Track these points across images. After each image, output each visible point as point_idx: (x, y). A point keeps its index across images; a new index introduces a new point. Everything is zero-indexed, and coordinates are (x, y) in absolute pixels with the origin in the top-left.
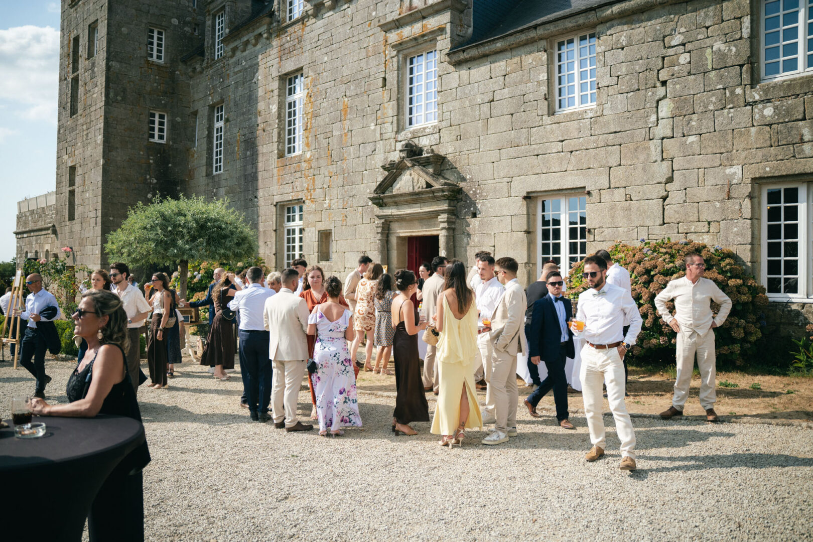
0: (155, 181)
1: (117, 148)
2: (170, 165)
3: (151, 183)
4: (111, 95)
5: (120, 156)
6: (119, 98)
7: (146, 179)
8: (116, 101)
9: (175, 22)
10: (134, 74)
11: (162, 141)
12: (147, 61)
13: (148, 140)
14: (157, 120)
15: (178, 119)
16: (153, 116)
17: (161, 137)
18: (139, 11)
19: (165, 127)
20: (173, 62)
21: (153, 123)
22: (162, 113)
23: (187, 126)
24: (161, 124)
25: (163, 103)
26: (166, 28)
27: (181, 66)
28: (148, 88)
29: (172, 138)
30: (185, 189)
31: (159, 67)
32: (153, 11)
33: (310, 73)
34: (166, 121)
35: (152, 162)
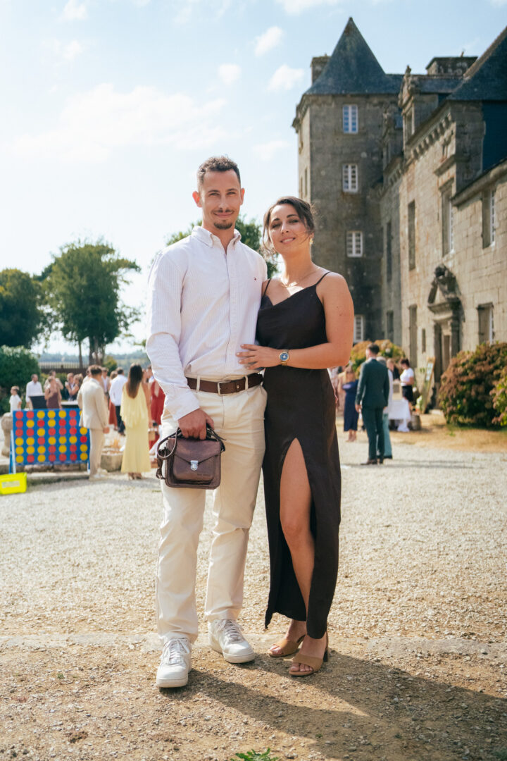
2: (365, 274)
9: (364, 155)
10: (332, 206)
11: (359, 255)
12: (343, 193)
13: (346, 256)
14: (354, 238)
15: (371, 236)
16: (351, 235)
17: (358, 252)
18: (334, 154)
19: (361, 243)
20: (364, 189)
21: (351, 241)
22: (358, 232)
23: (378, 240)
24: (358, 241)
25: (357, 224)
26: (357, 162)
27: (371, 191)
28: (344, 215)
29: (366, 252)
30: (379, 293)
31: (352, 196)
32: (346, 151)
33: (417, 205)
34: (361, 238)
35: (349, 273)
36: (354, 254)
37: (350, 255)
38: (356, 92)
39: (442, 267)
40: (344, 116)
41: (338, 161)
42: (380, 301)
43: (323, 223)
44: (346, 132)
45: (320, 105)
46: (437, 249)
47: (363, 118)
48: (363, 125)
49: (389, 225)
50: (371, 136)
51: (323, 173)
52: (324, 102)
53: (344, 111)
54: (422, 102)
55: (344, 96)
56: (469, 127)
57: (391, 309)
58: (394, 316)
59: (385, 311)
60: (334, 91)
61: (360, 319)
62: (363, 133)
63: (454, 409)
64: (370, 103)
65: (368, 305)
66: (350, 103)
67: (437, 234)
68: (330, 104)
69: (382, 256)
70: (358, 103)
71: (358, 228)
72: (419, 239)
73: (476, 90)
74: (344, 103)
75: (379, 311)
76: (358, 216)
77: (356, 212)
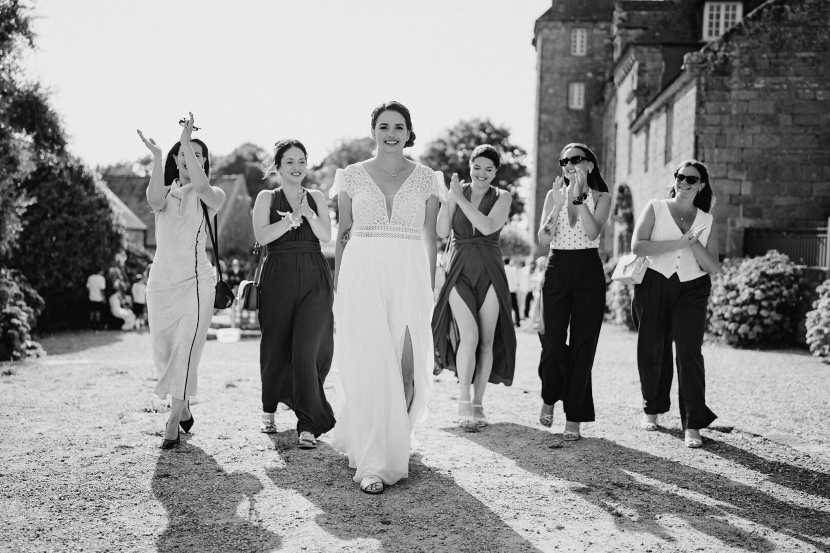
9: (590, 75)
10: (558, 121)
12: (568, 109)
18: (562, 74)
20: (588, 105)
23: (599, 153)
26: (583, 81)
27: (595, 108)
28: (569, 129)
31: (577, 112)
32: (573, 71)
38: (584, 18)
40: (573, 39)
41: (565, 80)
44: (573, 54)
45: (550, 30)
47: (590, 41)
48: (590, 47)
50: (598, 58)
51: (551, 91)
52: (555, 27)
53: (573, 34)
54: (628, 35)
55: (573, 21)
56: (649, 66)
60: (564, 17)
62: (590, 55)
64: (598, 27)
66: (579, 27)
68: (560, 29)
70: (586, 28)
73: (657, 34)
74: (574, 27)
76: (582, 131)
77: (579, 127)
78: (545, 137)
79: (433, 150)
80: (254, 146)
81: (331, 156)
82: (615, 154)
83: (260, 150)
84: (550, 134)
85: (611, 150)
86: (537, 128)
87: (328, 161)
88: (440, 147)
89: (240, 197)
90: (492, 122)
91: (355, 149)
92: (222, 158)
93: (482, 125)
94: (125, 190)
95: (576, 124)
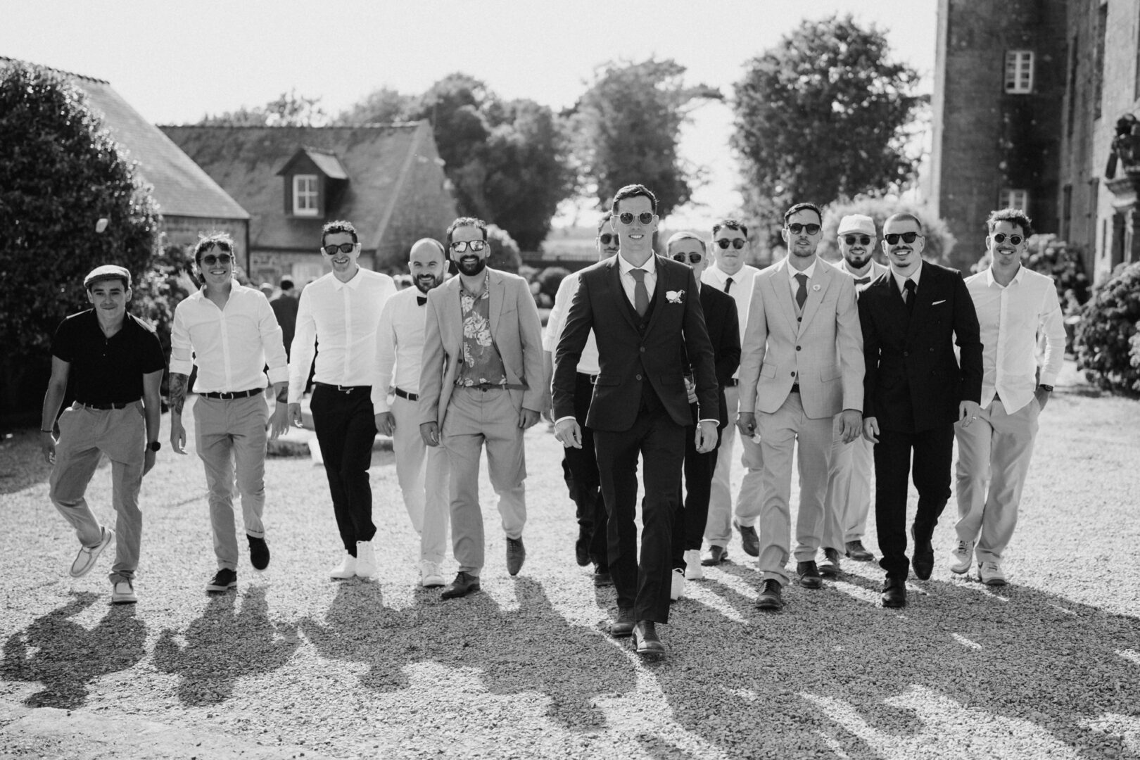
0: (1010, 145)
1: (960, 108)
2: (1034, 122)
3: (1005, 149)
4: (954, 41)
5: (963, 119)
6: (964, 44)
7: (998, 144)
8: (961, 49)
11: (1027, 91)
13: (1003, 91)
14: (1019, 61)
15: (1048, 58)
16: (1014, 58)
17: (1024, 85)
19: (1031, 71)
21: (1013, 66)
22: (1026, 52)
23: (1059, 66)
24: (1026, 66)
25: (1025, 38)
28: (1004, 23)
29: (1036, 86)
30: (1055, 154)
33: (1110, 10)
34: (1031, 62)
35: (1007, 120)
36: (1018, 89)
37: (1010, 91)
39: (1130, 118)
42: (1057, 167)
43: (967, 38)
46: (1129, 87)
49: (1076, 39)
57: (1069, 182)
58: (1074, 194)
59: (1062, 185)
61: (1021, 196)
63: (1091, 359)
65: (1035, 174)
67: (1130, 62)
69: (1064, 94)
71: (1025, 45)
72: (1109, 69)
75: (1054, 184)
76: (1028, 26)
77: (1024, 19)
78: (960, 40)
79: (757, 73)
80: (469, 79)
81: (590, 94)
82: (1100, 64)
83: (481, 85)
84: (971, 33)
85: (1089, 56)
86: (944, 23)
87: (586, 101)
88: (769, 68)
89: (423, 160)
90: (855, 21)
91: (629, 79)
92: (413, 98)
93: (840, 27)
94: (224, 152)
95: (1019, 14)
